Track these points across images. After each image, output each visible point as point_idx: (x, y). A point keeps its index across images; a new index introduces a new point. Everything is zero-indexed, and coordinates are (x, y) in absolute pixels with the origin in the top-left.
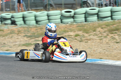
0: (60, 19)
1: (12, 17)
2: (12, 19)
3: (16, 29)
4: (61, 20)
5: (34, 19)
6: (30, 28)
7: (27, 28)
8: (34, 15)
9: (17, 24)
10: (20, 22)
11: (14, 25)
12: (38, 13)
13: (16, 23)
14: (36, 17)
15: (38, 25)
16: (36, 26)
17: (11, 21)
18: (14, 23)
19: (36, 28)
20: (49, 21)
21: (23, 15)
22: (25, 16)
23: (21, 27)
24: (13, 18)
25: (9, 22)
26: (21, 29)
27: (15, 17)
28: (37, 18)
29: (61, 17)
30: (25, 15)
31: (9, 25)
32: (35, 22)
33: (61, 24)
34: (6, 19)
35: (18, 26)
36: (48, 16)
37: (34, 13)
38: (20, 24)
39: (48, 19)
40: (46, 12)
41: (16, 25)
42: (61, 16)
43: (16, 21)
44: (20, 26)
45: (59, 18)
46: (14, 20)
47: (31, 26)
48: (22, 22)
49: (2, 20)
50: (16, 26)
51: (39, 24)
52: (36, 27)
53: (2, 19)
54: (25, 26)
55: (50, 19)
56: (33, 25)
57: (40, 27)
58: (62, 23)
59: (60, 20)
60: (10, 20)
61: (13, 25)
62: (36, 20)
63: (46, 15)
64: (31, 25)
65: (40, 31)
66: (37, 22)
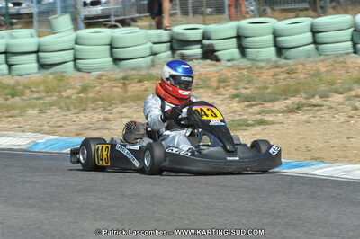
0: (352, 40)
1: (206, 36)
2: (206, 42)
3: (217, 72)
4: (354, 45)
5: (271, 42)
6: (257, 71)
7: (249, 68)
8: (271, 31)
9: (220, 57)
10: (228, 50)
11: (212, 60)
12: (283, 25)
13: (217, 53)
14: (276, 35)
15: (282, 61)
16: (275, 62)
17: (202, 48)
18: (209, 54)
19: (277, 70)
20: (317, 49)
21: (238, 29)
22: (243, 33)
23: (231, 67)
24: (209, 39)
25: (196, 51)
26: (229, 75)
27: (213, 37)
28: (279, 39)
29: (352, 35)
30: (244, 28)
31: (197, 59)
32: (273, 49)
33: (354, 55)
34: (186, 43)
35: (223, 62)
36: (314, 31)
37: (272, 23)
38: (229, 57)
39: (315, 42)
40: (307, 22)
41: (217, 60)
42: (355, 30)
43: (217, 48)
44: (229, 64)
45: (349, 37)
46: (212, 45)
47: (262, 64)
48: (236, 52)
49: (175, 46)
50: (218, 63)
51: (286, 58)
52: (277, 67)
53: (174, 41)
54: (244, 62)
55: (319, 40)
56: (268, 61)
57: (287, 65)
58: (355, 52)
59: (350, 44)
60: (199, 46)
61: (208, 61)
62: (276, 44)
63: (308, 28)
64: (262, 61)
65: (285, 79)
66: (280, 50)
